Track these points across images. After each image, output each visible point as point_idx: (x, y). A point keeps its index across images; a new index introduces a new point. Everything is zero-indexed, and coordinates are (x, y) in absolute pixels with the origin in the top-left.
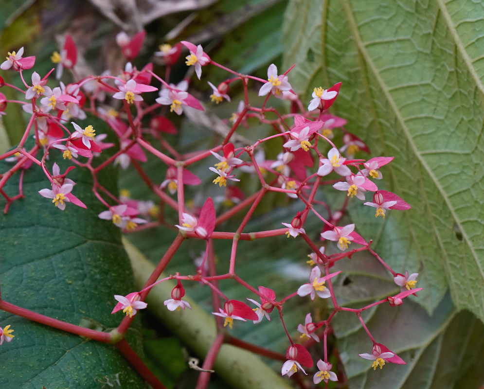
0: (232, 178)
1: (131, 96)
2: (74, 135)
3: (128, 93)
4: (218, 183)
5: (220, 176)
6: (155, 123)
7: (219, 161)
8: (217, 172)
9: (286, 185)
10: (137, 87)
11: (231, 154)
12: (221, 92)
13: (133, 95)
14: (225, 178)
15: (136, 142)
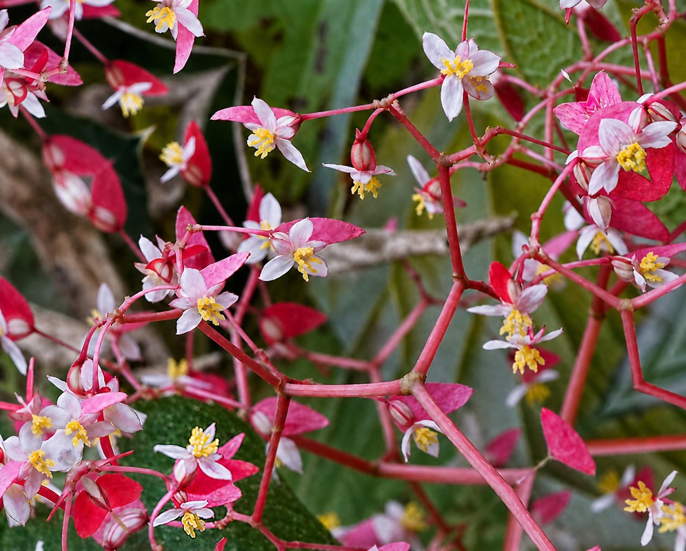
0: (543, 335)
1: (210, 306)
2: (181, 472)
3: (200, 303)
4: (526, 367)
5: (517, 350)
6: (270, 328)
7: (501, 320)
8: (505, 345)
9: (641, 272)
10: (205, 279)
11: (511, 287)
12: (365, 169)
13: (212, 301)
14: (531, 347)
15: (287, 399)
